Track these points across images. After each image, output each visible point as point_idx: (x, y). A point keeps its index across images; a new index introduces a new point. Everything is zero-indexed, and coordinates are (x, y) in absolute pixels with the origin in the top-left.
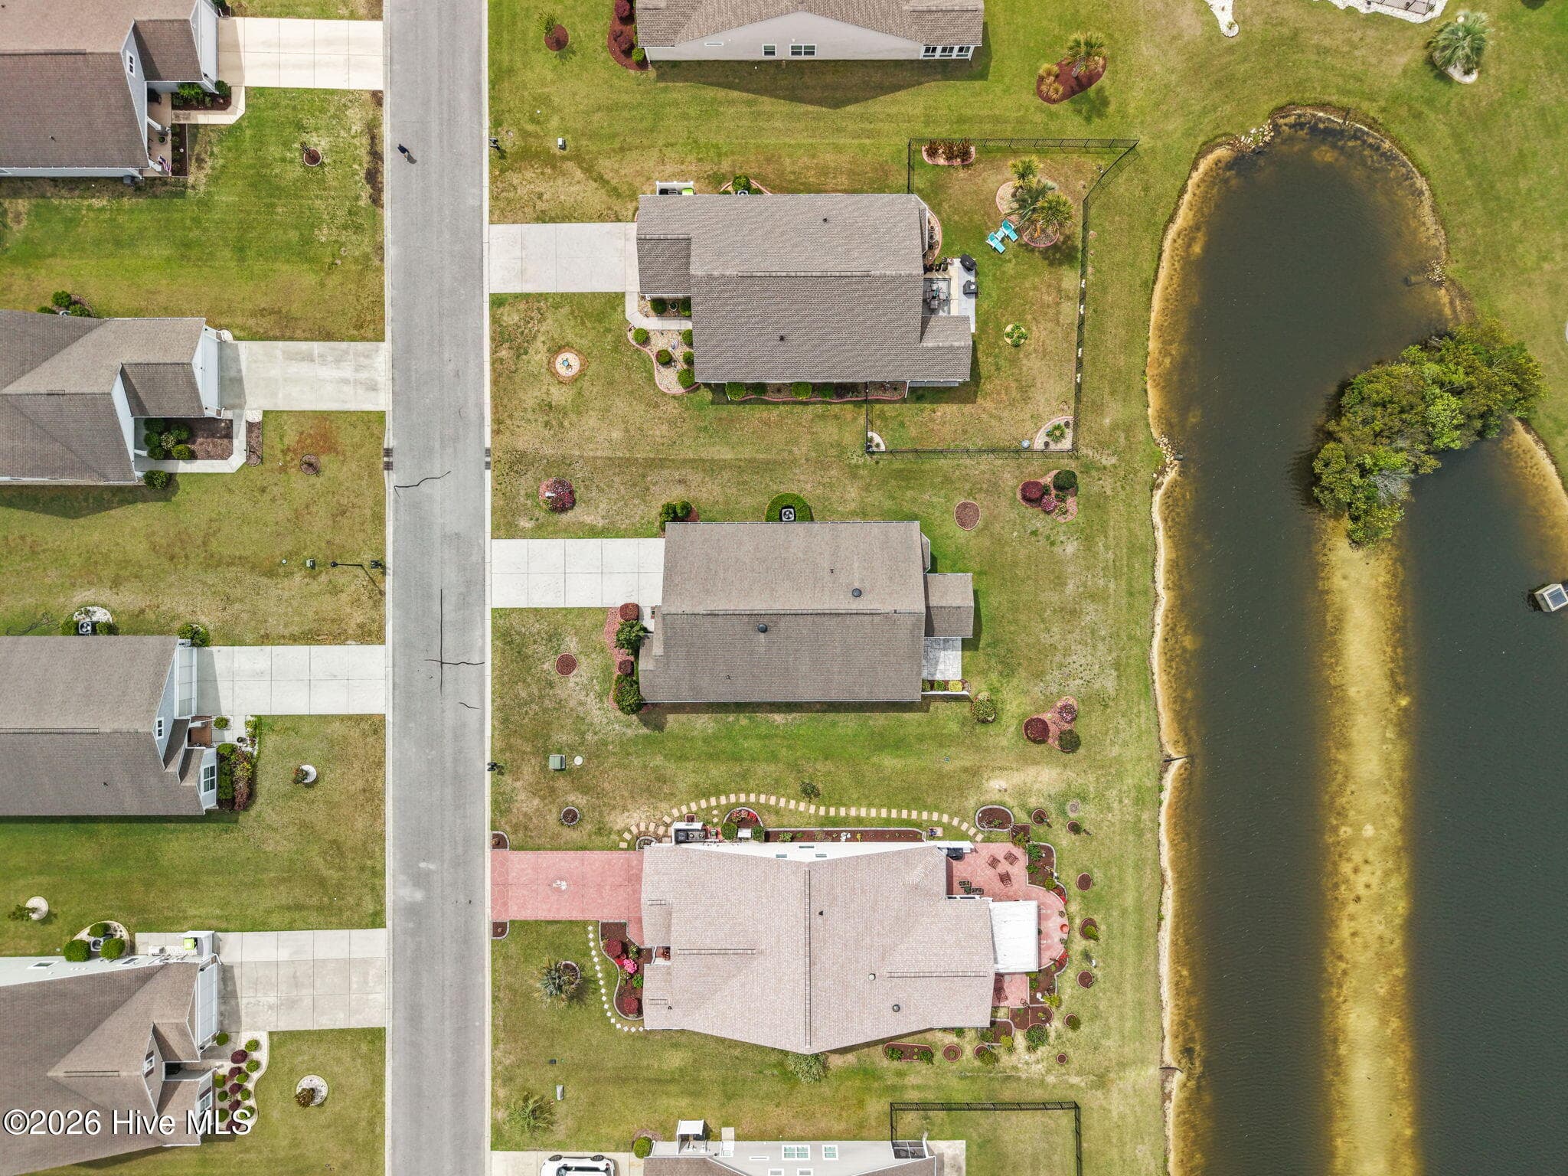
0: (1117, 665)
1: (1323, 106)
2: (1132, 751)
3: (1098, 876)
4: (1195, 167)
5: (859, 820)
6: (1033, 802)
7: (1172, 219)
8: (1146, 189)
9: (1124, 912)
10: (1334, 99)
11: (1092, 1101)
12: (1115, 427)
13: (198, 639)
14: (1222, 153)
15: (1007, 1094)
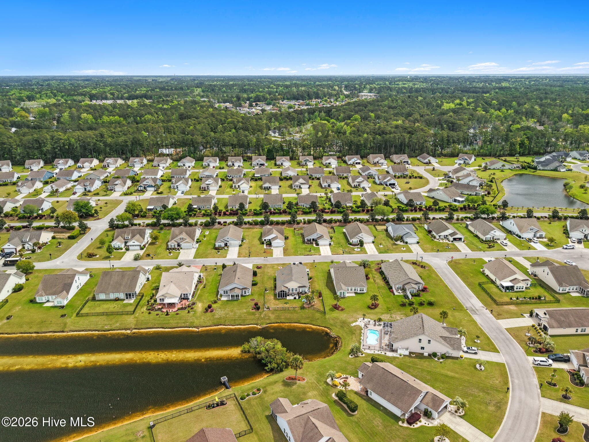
0: (220, 318)
1: (342, 343)
2: (202, 320)
3: (178, 316)
4: (325, 327)
5: (197, 292)
6: (195, 308)
7: (314, 325)
8: (318, 319)
9: (169, 320)
10: (343, 343)
11: (133, 316)
12: (269, 316)
13: (240, 246)
14: (329, 331)
15: (138, 307)
